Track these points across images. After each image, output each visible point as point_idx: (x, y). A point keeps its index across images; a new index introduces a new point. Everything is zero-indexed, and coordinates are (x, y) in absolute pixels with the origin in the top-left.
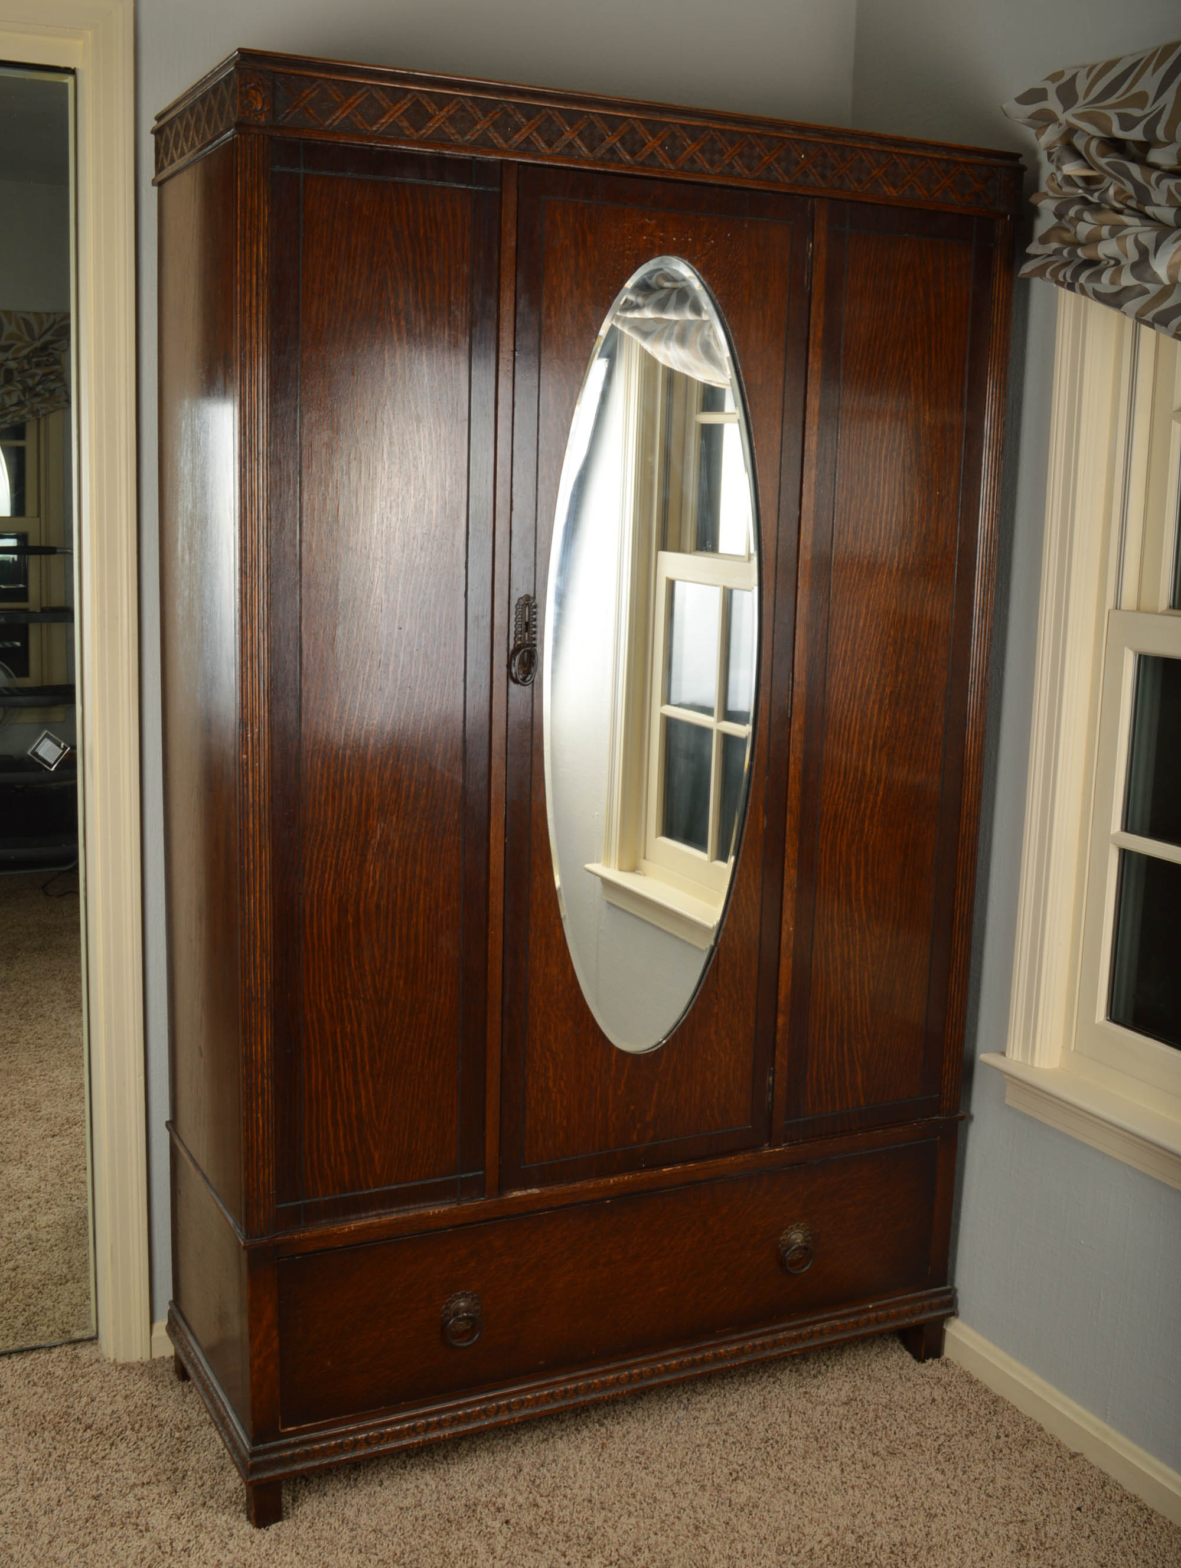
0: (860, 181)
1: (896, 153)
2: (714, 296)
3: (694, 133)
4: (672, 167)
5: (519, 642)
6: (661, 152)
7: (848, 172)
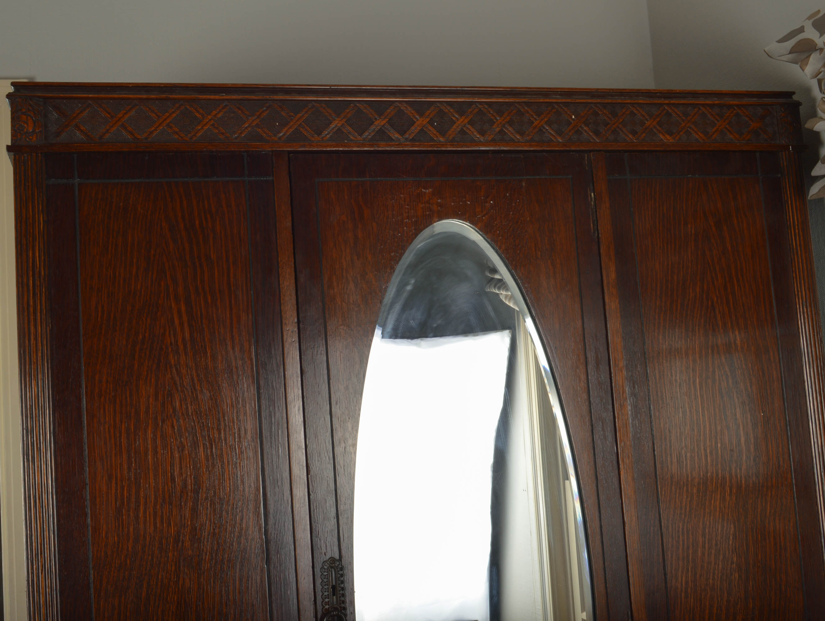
0: (634, 133)
1: (668, 104)
2: (499, 251)
3: (461, 108)
4: (442, 139)
5: (327, 607)
6: (430, 128)
7: (621, 126)
